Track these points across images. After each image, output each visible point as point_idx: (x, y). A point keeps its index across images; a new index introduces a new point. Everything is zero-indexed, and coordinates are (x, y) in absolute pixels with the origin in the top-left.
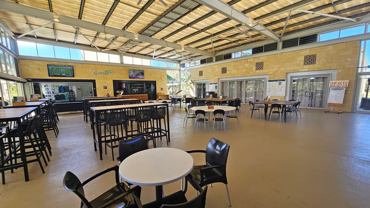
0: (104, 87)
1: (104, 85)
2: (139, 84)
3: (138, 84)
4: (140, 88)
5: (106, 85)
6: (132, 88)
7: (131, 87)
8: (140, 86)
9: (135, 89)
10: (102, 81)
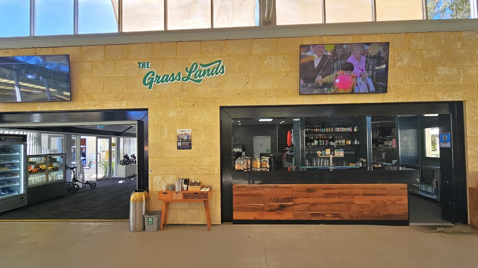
0: (180, 139)
1: (179, 132)
2: (343, 129)
3: (338, 130)
4: (349, 142)
5: (188, 131)
6: (316, 142)
7: (308, 140)
8: (346, 136)
9: (328, 151)
10: (172, 114)
